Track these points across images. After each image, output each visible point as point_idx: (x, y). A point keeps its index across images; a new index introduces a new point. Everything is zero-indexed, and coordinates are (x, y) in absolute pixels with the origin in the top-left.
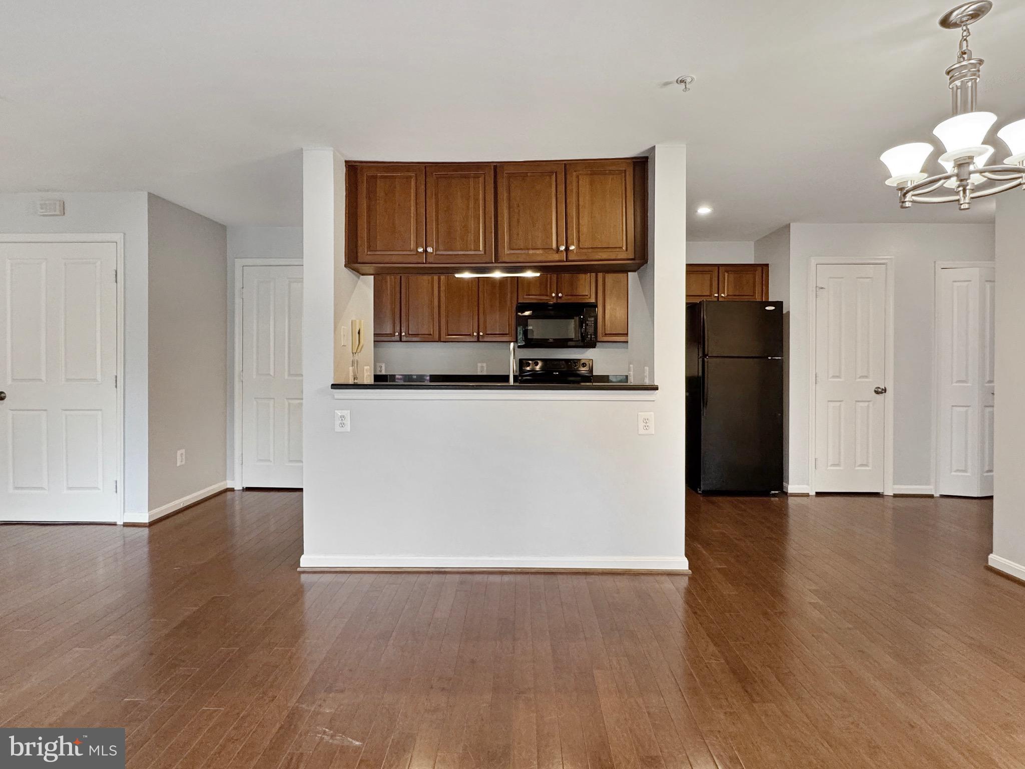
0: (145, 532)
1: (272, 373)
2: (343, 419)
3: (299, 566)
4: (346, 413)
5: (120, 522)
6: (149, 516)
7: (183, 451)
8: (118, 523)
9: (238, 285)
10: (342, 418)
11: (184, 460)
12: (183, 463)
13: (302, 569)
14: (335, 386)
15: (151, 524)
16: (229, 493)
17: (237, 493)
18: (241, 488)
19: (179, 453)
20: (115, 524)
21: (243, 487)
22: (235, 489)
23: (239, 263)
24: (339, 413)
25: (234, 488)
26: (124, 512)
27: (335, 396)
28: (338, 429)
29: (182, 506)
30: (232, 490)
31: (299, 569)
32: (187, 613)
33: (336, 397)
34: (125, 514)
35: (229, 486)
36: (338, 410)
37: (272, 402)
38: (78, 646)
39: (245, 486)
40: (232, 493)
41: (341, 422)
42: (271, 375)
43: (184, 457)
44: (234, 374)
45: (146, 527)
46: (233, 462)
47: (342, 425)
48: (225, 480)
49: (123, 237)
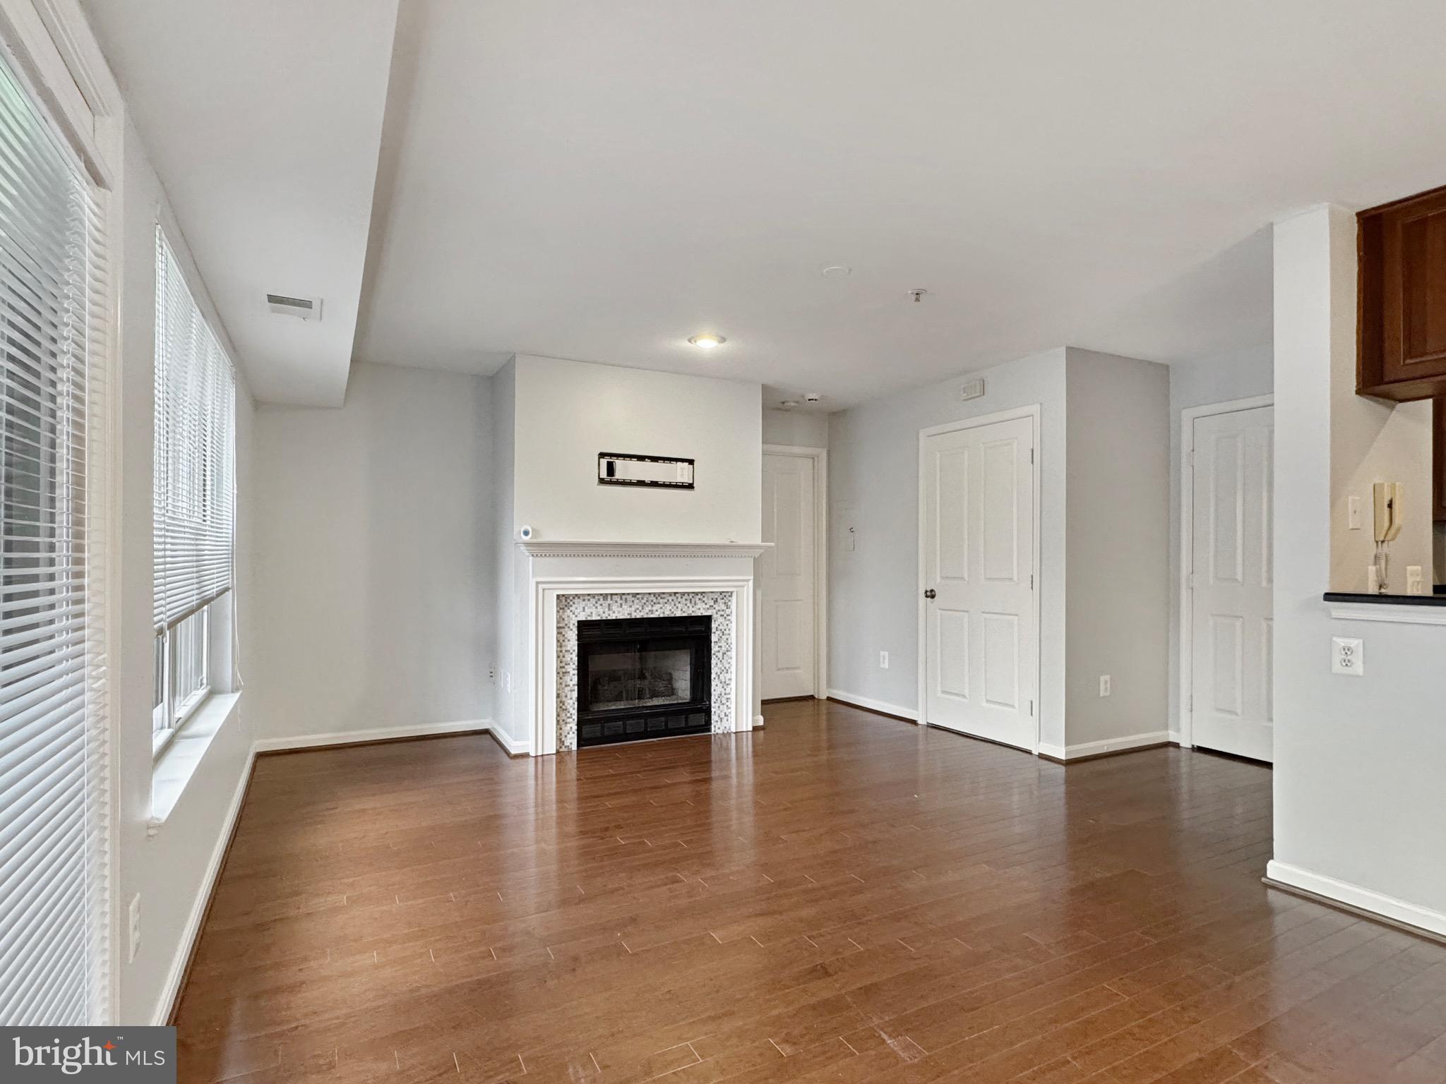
0: (1061, 770)
1: (1239, 577)
2: (1349, 653)
3: (1265, 875)
4: (1355, 643)
5: (1035, 752)
6: (1066, 752)
7: (1107, 677)
8: (1033, 752)
9: (1186, 448)
10: (1347, 651)
11: (1109, 689)
12: (1108, 694)
13: (1268, 880)
14: (1329, 597)
15: (1069, 763)
16: (1171, 749)
17: (1183, 751)
18: (1190, 747)
19: (1103, 678)
20: (1029, 753)
21: (1193, 746)
22: (1181, 745)
23: (1187, 415)
24: (1341, 642)
25: (1178, 744)
26: (1040, 740)
27: (1333, 614)
28: (1337, 667)
29: (1105, 750)
30: (1176, 746)
31: (1263, 879)
32: (1098, 876)
33: (1335, 614)
34: (1041, 743)
35: (1172, 739)
36: (1339, 636)
37: (1238, 623)
38: (986, 863)
39: (1197, 744)
40: (1177, 750)
41: (1344, 657)
42: (1238, 582)
43: (1109, 686)
44: (1179, 579)
45: (1062, 764)
46: (1178, 707)
47: (1347, 663)
48: (1167, 730)
49: (1039, 409)
